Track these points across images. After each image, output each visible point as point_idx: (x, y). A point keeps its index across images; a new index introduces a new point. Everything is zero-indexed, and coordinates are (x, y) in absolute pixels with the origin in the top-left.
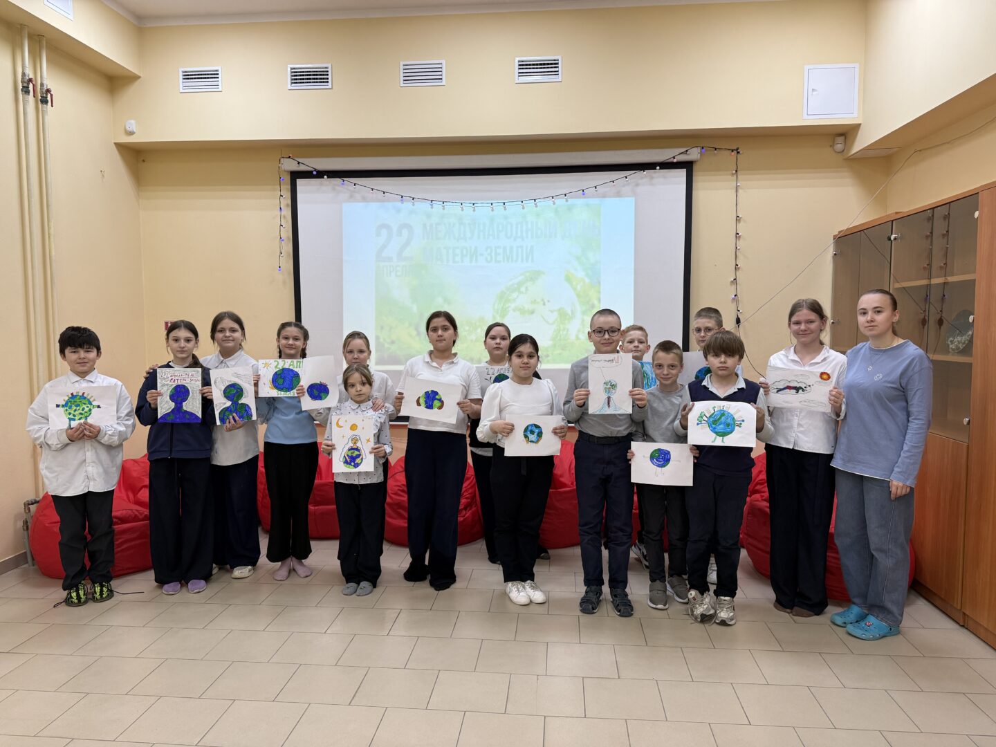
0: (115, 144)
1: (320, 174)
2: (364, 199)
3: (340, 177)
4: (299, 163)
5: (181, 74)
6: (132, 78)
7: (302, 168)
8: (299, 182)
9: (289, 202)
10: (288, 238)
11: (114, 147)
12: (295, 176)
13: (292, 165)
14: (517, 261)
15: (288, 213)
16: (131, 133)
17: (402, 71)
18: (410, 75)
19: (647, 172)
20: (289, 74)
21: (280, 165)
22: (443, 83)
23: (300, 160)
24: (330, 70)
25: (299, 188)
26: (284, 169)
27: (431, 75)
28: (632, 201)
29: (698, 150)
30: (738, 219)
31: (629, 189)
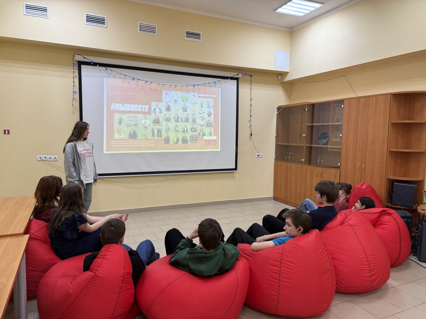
1: (95, 64)
2: (114, 77)
3: (104, 67)
4: (84, 58)
5: (25, 6)
7: (86, 60)
8: (83, 67)
9: (77, 75)
10: (76, 92)
12: (80, 63)
13: (80, 58)
15: (77, 81)
17: (139, 26)
18: (143, 28)
19: (226, 80)
20: (86, 17)
21: (74, 57)
22: (157, 34)
23: (84, 56)
24: (106, 19)
25: (82, 69)
26: (76, 60)
27: (151, 30)
28: (220, 89)
29: (241, 74)
30: (251, 99)
31: (219, 85)
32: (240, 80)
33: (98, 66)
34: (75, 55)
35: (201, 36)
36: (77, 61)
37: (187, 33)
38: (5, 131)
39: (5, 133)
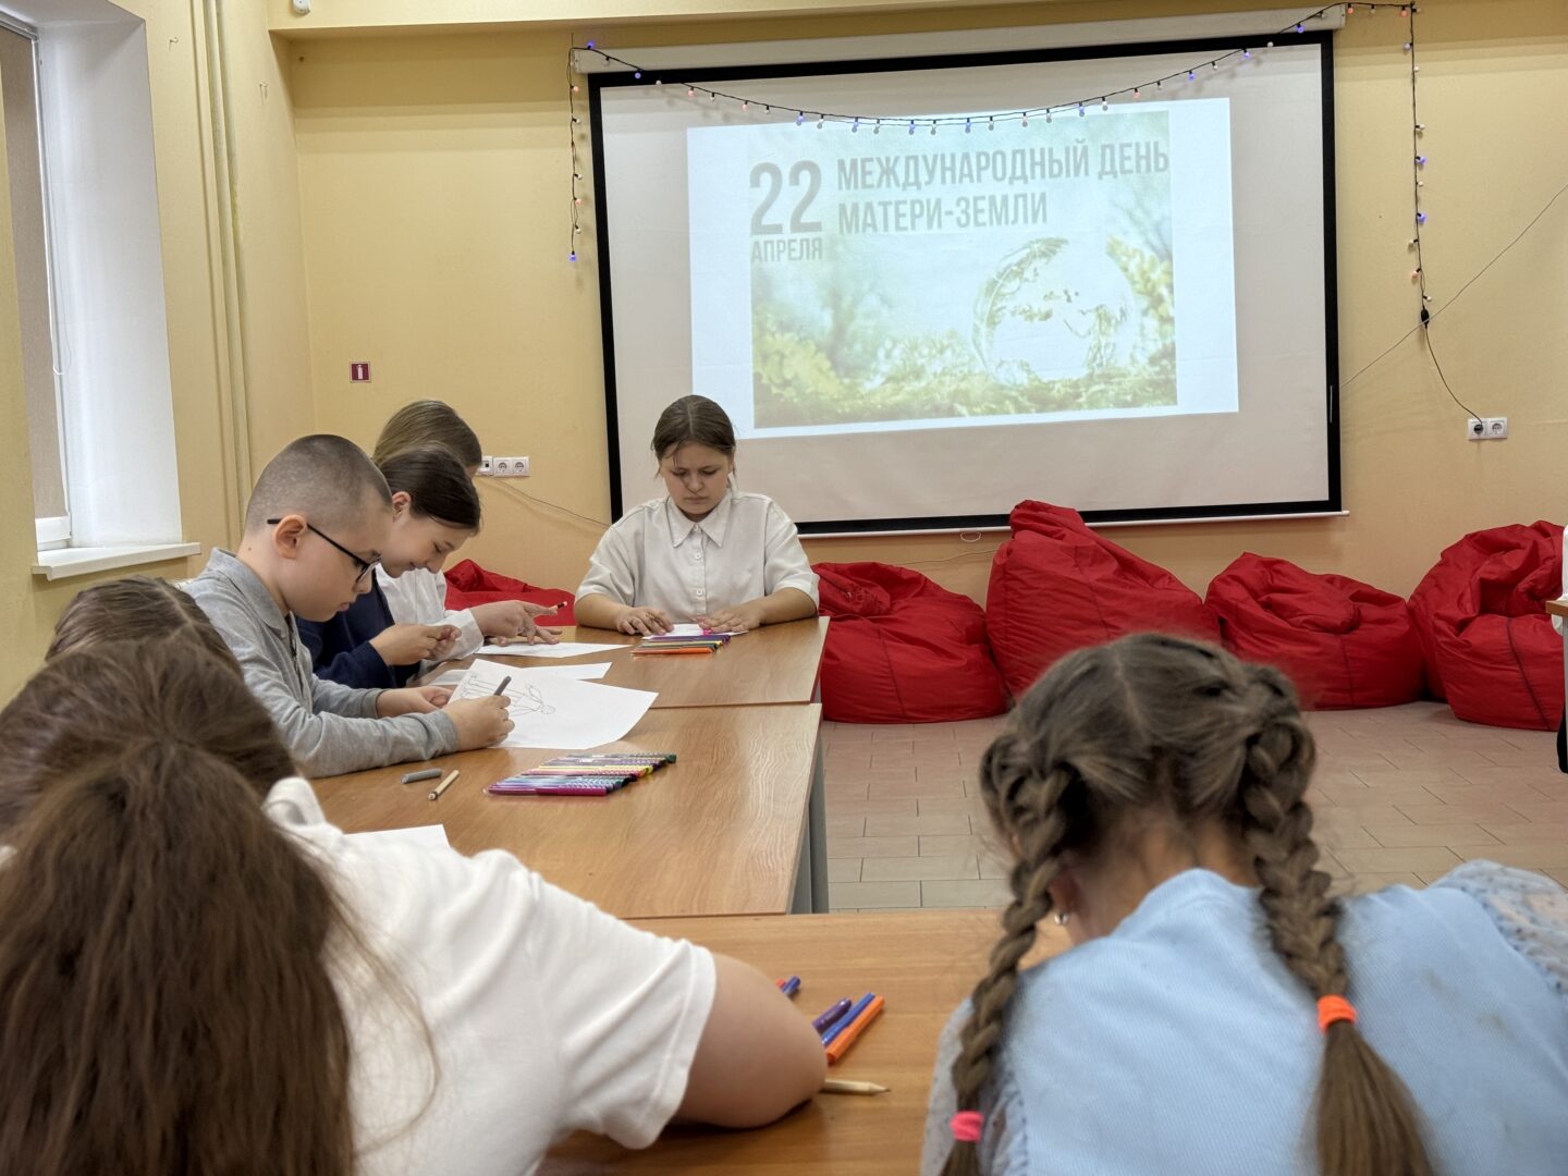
0: (271, 32)
1: (649, 77)
2: (727, 120)
3: (683, 81)
4: (608, 58)
7: (615, 67)
8: (605, 93)
9: (587, 130)
10: (585, 199)
11: (267, 39)
12: (597, 82)
13: (594, 63)
14: (1015, 221)
15: (587, 152)
16: (304, 12)
19: (1251, 53)
21: (572, 64)
23: (609, 53)
25: (605, 105)
26: (578, 71)
28: (1224, 103)
29: (1343, 7)
30: (1417, 131)
31: (1218, 82)
32: (1337, 41)
33: (658, 82)
34: (576, 53)
36: (582, 74)
38: (354, 367)
39: (355, 377)
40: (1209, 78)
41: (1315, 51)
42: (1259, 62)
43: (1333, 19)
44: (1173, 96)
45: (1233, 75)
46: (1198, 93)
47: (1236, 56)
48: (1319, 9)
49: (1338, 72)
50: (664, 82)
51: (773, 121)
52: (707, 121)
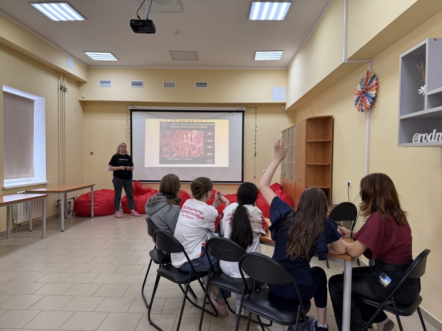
0: (79, 101)
1: (139, 110)
2: (152, 118)
3: (145, 111)
4: (133, 107)
5: (99, 82)
6: (85, 82)
7: (134, 109)
8: (133, 112)
9: (130, 118)
10: (129, 128)
11: (79, 102)
12: (132, 111)
13: (131, 108)
15: (129, 121)
16: (84, 98)
17: (163, 84)
18: (166, 85)
19: (232, 113)
20: (131, 83)
21: (127, 108)
22: (175, 88)
23: (134, 106)
24: (143, 82)
25: (133, 114)
27: (172, 85)
28: (228, 120)
29: (245, 108)
30: (256, 126)
31: (227, 117)
32: (245, 112)
34: (128, 106)
35: (207, 84)
36: (129, 110)
37: (197, 84)
38: (91, 153)
39: (91, 154)
40: (226, 116)
41: (241, 114)
42: (233, 115)
43: (244, 109)
44: (220, 119)
45: (229, 116)
46: (224, 119)
47: (229, 114)
48: (241, 108)
49: (245, 117)
50: (142, 111)
51: (159, 118)
52: (149, 118)
